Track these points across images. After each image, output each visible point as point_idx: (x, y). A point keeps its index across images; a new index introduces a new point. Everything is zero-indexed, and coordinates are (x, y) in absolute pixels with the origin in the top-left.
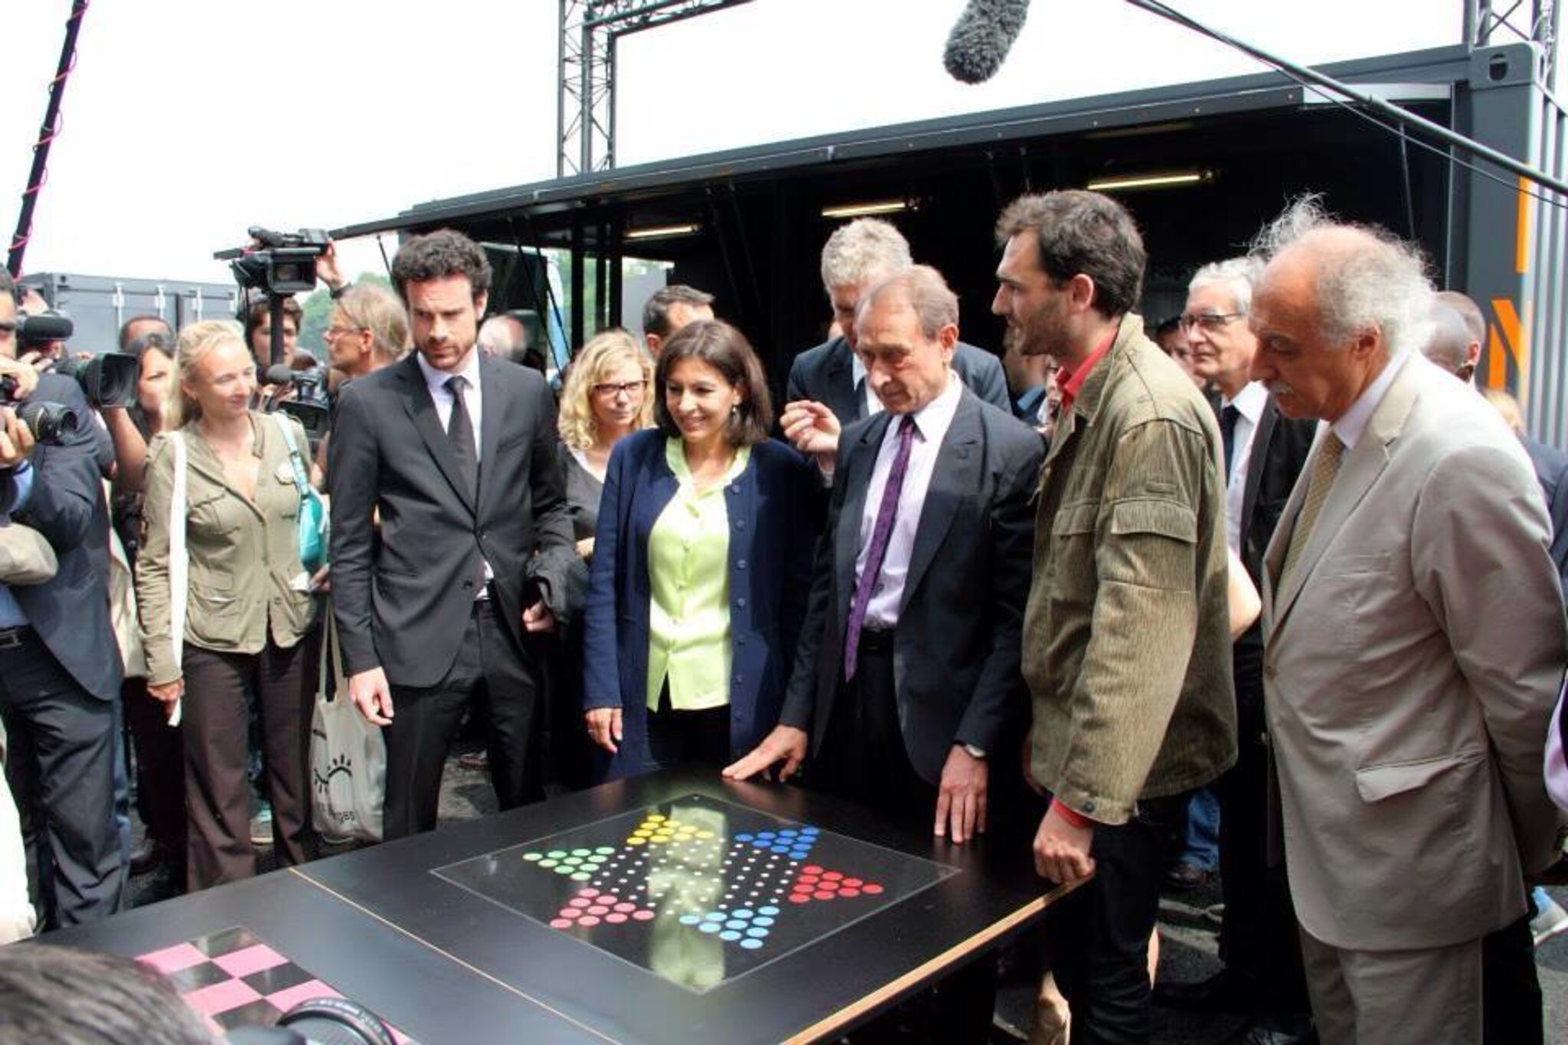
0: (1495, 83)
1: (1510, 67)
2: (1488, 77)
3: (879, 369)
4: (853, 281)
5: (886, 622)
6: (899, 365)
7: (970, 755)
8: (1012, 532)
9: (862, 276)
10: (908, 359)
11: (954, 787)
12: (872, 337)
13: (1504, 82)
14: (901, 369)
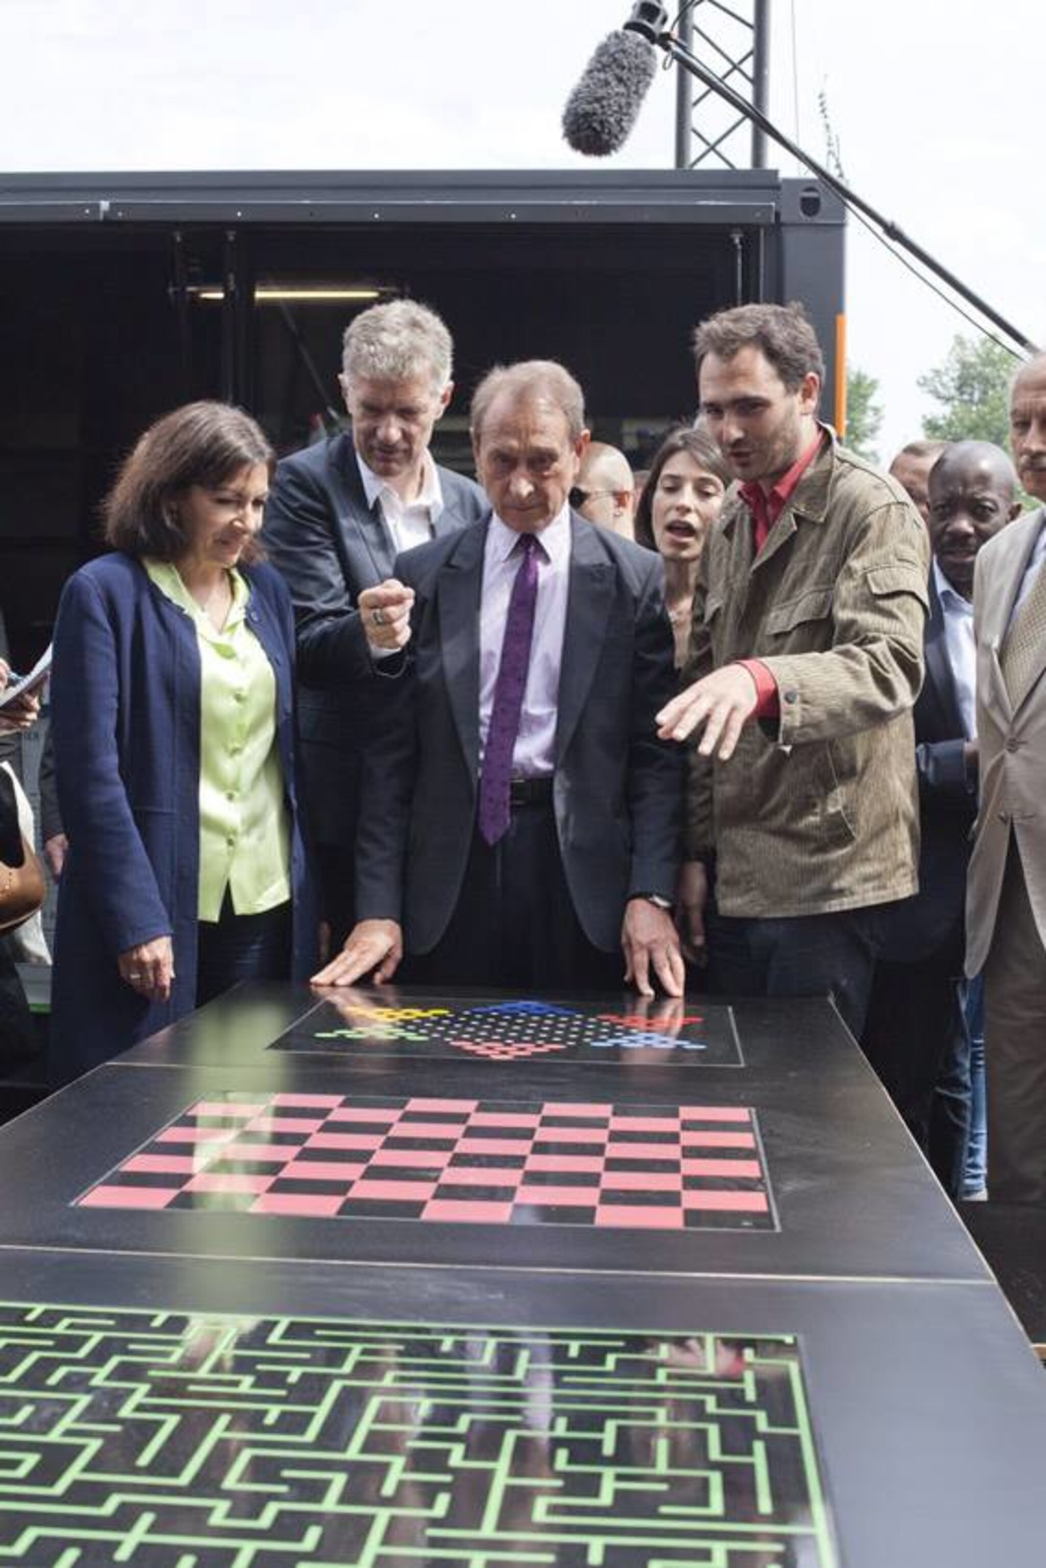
0: (809, 220)
1: (822, 200)
2: (802, 214)
3: (524, 476)
4: (394, 378)
5: (537, 770)
6: (546, 473)
7: (658, 906)
8: (654, 663)
9: (405, 374)
10: (556, 466)
11: (655, 941)
12: (519, 439)
13: (817, 219)
14: (546, 478)
